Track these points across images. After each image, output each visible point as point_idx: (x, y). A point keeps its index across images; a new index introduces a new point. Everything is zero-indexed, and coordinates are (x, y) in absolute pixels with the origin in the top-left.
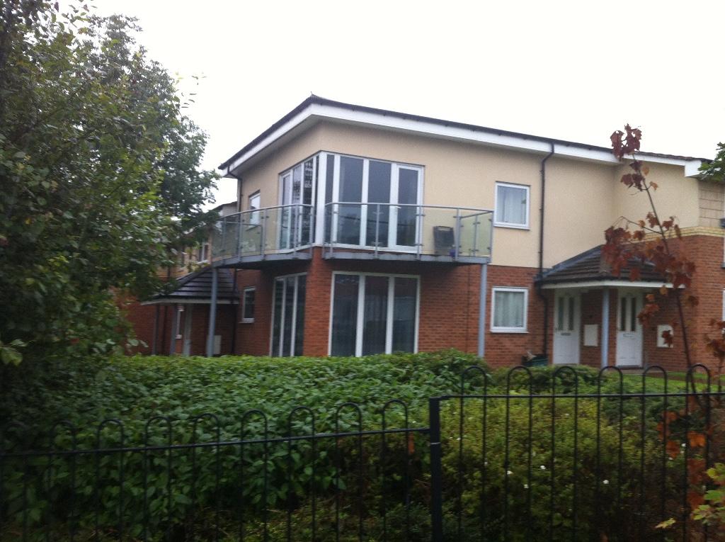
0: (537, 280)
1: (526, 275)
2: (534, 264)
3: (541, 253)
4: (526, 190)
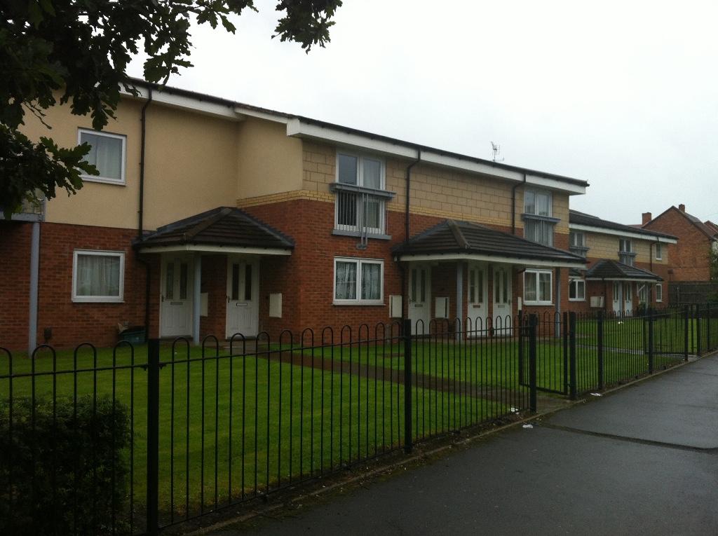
0: (136, 243)
1: (121, 237)
2: (132, 224)
3: (141, 213)
4: (121, 140)
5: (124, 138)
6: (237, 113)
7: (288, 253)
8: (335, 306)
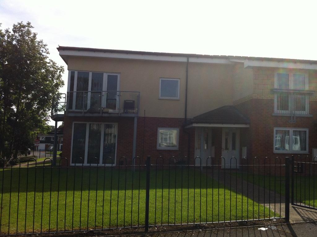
0: (183, 124)
1: (178, 122)
3: (186, 111)
5: (179, 80)
6: (231, 62)
7: (247, 126)
8: (274, 154)
